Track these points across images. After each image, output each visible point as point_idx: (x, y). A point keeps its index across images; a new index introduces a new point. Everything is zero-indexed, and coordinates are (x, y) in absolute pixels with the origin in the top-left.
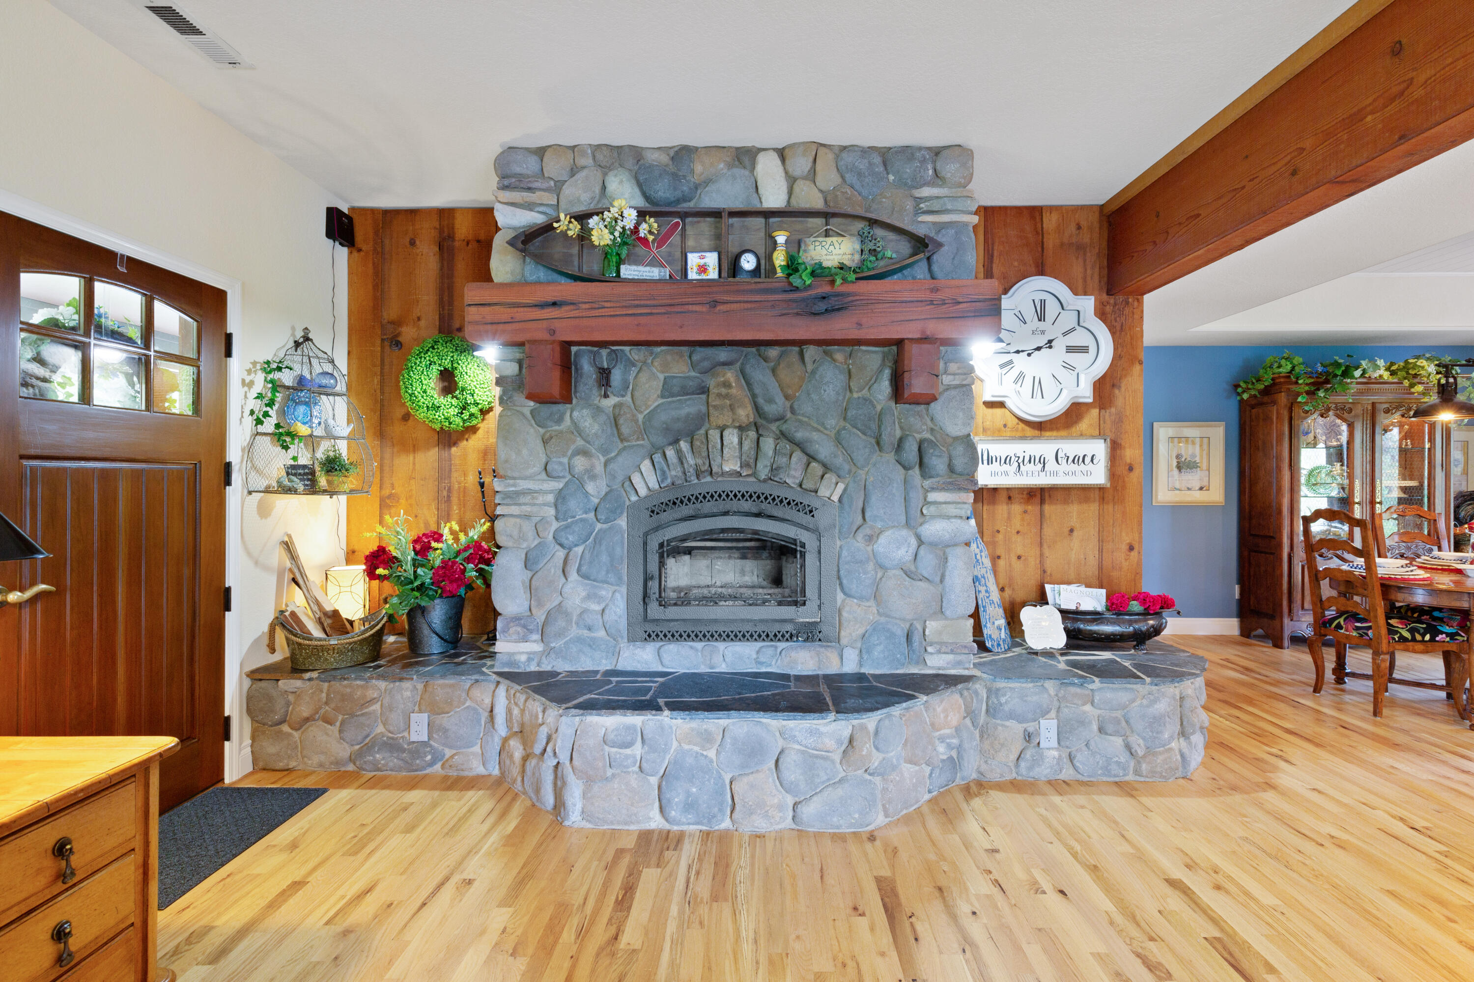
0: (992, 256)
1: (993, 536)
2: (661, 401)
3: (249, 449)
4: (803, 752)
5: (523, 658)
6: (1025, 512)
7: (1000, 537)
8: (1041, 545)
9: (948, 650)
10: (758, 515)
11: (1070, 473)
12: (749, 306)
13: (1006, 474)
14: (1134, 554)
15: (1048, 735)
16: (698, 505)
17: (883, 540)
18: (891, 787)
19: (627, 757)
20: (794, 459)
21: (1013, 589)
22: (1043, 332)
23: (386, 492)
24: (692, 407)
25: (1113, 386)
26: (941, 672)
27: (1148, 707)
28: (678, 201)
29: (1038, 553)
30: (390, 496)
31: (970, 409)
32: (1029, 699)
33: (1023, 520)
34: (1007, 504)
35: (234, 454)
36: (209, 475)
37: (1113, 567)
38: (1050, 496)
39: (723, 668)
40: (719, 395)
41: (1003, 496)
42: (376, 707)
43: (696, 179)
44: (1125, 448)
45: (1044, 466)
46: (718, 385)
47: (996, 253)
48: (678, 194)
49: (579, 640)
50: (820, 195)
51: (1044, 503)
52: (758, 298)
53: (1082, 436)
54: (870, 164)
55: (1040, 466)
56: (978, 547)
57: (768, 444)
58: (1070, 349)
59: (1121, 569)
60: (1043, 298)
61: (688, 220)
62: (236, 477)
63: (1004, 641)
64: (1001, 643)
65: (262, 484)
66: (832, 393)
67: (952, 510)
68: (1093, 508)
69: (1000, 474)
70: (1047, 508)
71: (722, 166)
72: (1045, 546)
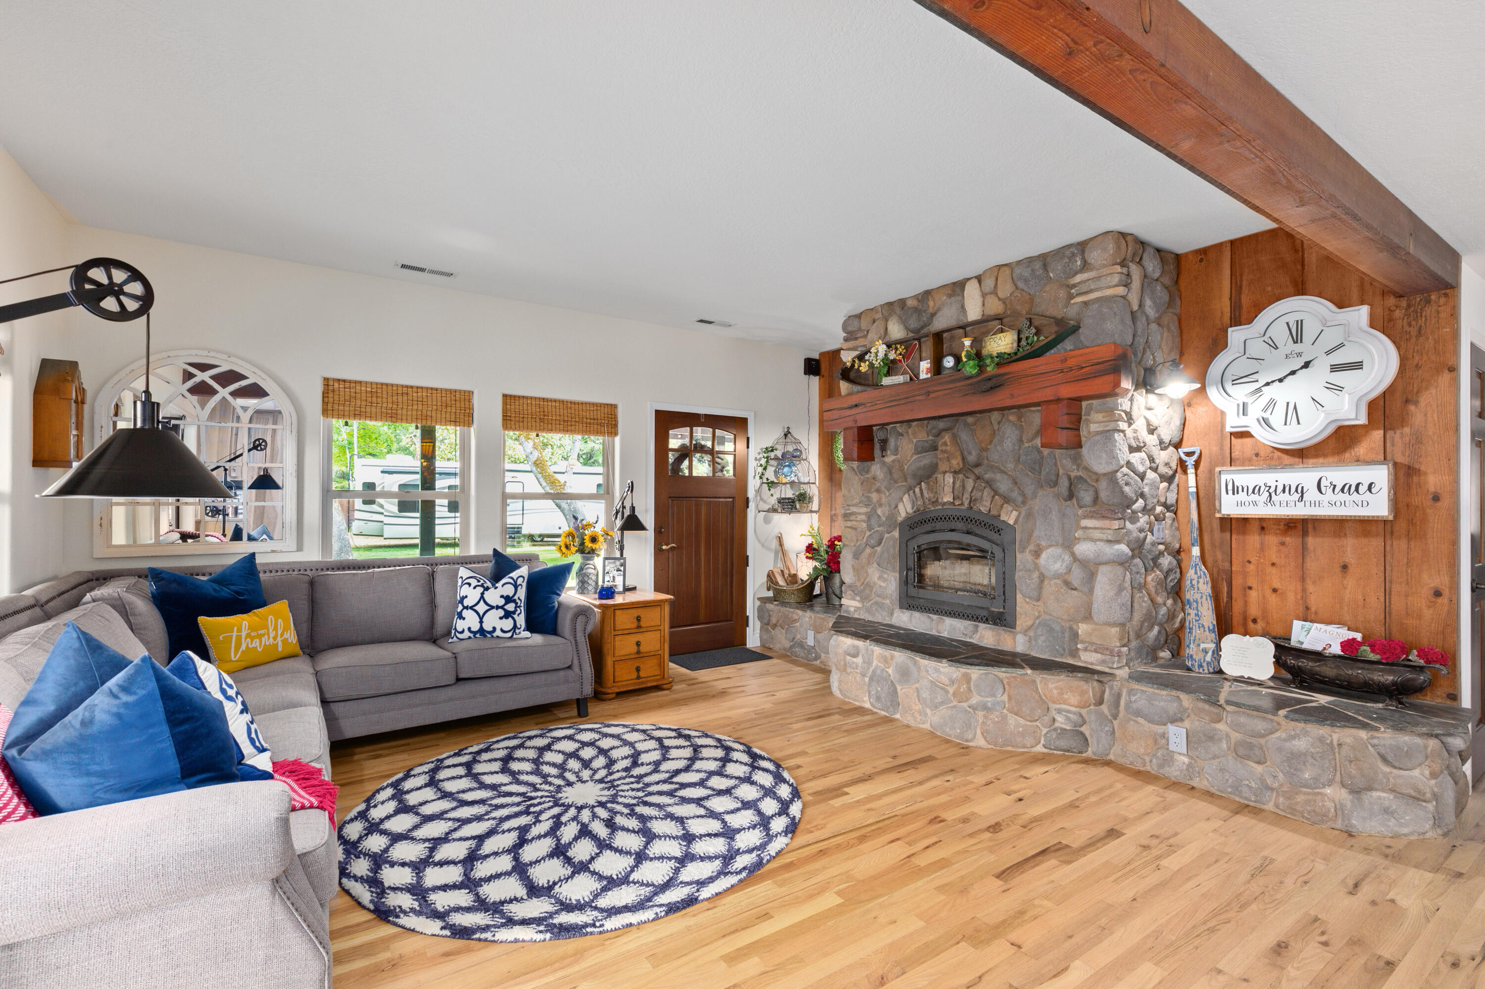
0: (1241, 287)
1: (1244, 566)
2: (915, 457)
3: (758, 491)
4: (932, 682)
5: (852, 609)
6: (1283, 544)
7: (1252, 567)
8: (1303, 579)
9: (1093, 649)
10: (968, 533)
11: (1338, 504)
12: (946, 392)
13: (1255, 504)
14: (1444, 601)
15: (1178, 741)
16: (934, 524)
17: (1044, 556)
18: (989, 722)
19: (853, 662)
20: (985, 493)
21: (1268, 623)
22: (1299, 355)
23: (833, 512)
24: (926, 459)
25: (1407, 401)
26: (1090, 666)
27: (1285, 740)
28: (923, 327)
29: (1299, 588)
30: (835, 515)
31: (1112, 451)
32: (1156, 703)
33: (1279, 551)
34: (1260, 534)
35: (751, 494)
36: (739, 503)
37: (1407, 614)
38: (1315, 528)
39: (945, 634)
40: (942, 451)
41: (1255, 527)
42: (798, 624)
43: (931, 310)
44: (1425, 474)
45: (1302, 496)
46: (942, 445)
47: (1245, 283)
48: (921, 323)
49: (876, 603)
50: (1000, 303)
51: (1307, 535)
52: (952, 386)
53: (1359, 461)
54: (1033, 270)
55: (1297, 496)
56: (1196, 573)
57: (970, 483)
58: (1335, 368)
59: (1420, 617)
60: (1299, 318)
61: (923, 340)
62: (752, 505)
63: (1208, 663)
64: (1205, 665)
65: (766, 507)
66: (1010, 445)
67: (1097, 535)
68: (1376, 543)
69: (1247, 504)
70: (1311, 541)
71: (944, 298)
72: (1309, 581)
